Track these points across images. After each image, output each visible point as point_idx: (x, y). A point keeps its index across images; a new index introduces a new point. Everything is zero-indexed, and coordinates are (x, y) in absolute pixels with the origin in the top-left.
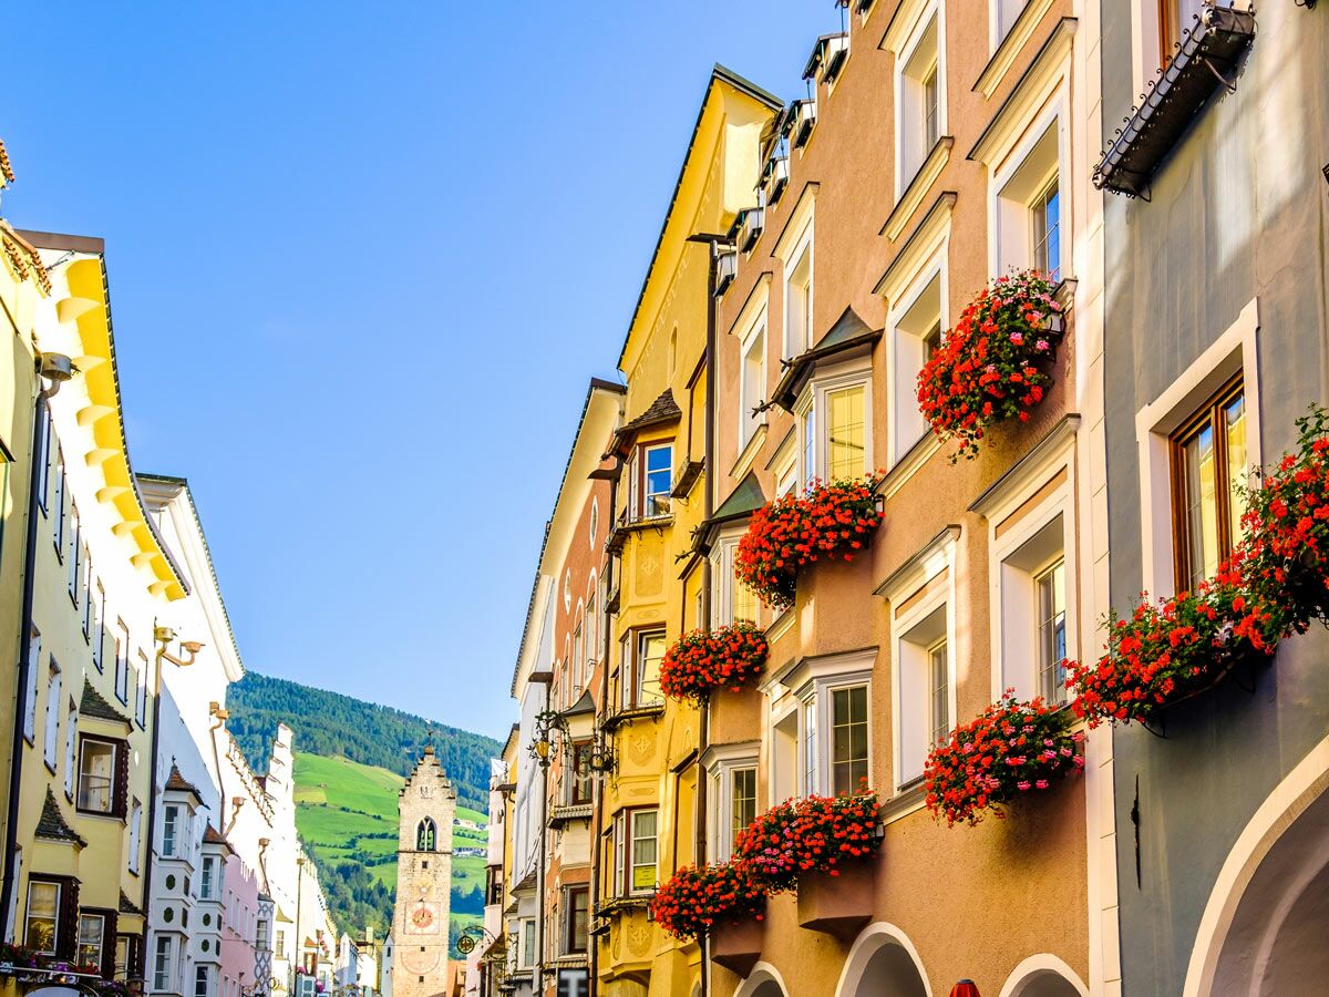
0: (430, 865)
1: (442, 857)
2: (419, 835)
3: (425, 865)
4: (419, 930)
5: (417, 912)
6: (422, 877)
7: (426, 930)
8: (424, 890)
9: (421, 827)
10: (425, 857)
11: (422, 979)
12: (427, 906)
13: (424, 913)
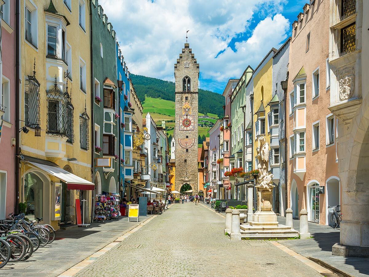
0: (189, 98)
1: (194, 95)
2: (184, 85)
3: (187, 98)
4: (185, 129)
5: (184, 120)
6: (186, 105)
7: (188, 128)
8: (187, 110)
9: (184, 81)
10: (187, 95)
11: (187, 150)
12: (189, 117)
13: (187, 120)
